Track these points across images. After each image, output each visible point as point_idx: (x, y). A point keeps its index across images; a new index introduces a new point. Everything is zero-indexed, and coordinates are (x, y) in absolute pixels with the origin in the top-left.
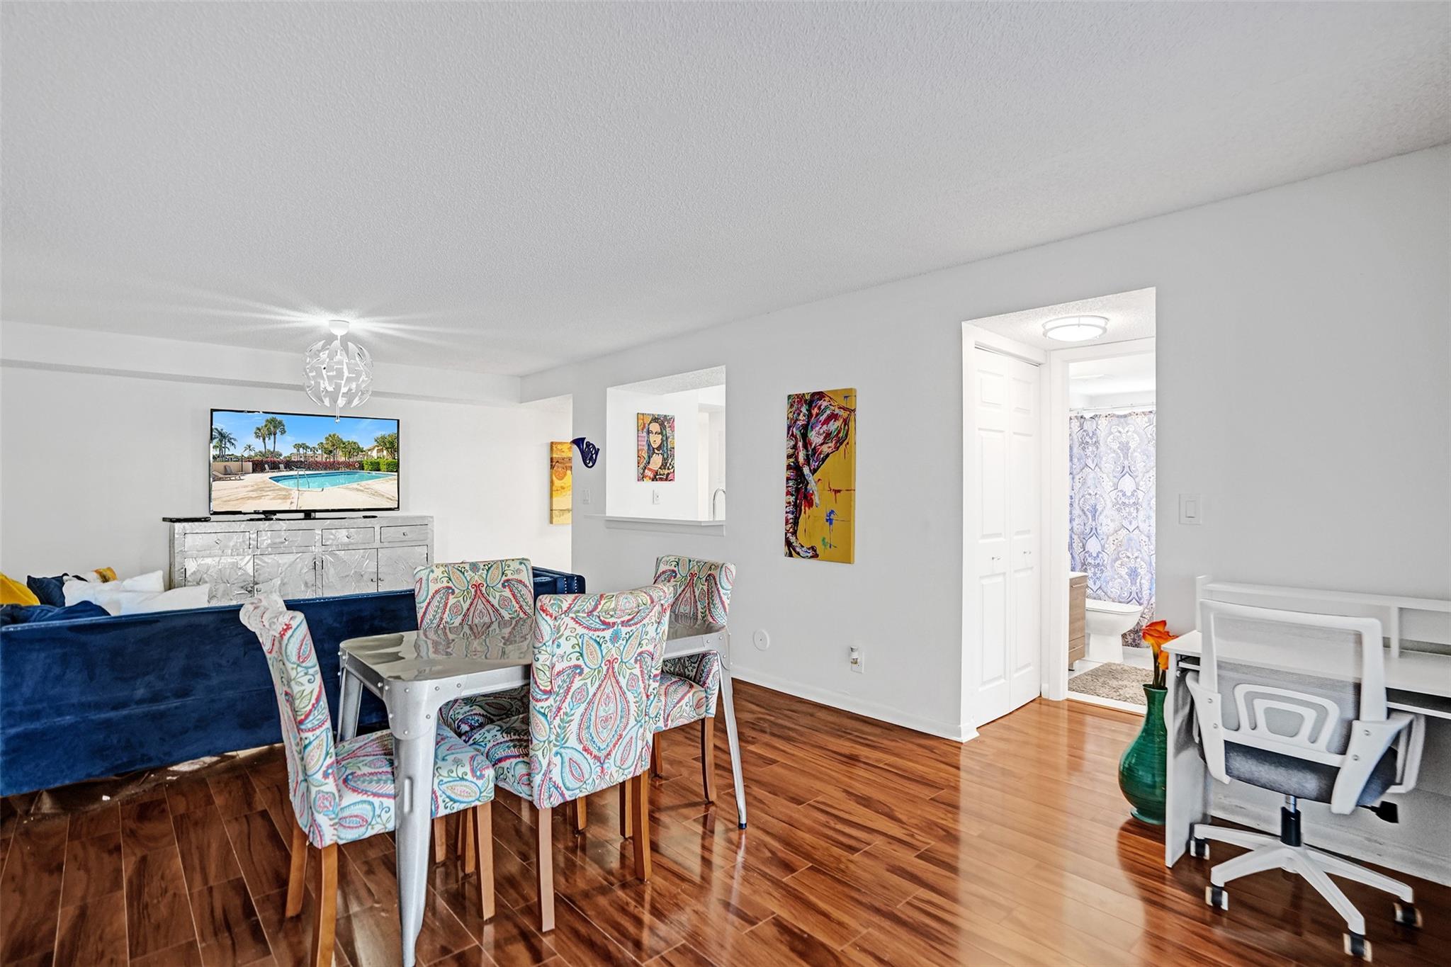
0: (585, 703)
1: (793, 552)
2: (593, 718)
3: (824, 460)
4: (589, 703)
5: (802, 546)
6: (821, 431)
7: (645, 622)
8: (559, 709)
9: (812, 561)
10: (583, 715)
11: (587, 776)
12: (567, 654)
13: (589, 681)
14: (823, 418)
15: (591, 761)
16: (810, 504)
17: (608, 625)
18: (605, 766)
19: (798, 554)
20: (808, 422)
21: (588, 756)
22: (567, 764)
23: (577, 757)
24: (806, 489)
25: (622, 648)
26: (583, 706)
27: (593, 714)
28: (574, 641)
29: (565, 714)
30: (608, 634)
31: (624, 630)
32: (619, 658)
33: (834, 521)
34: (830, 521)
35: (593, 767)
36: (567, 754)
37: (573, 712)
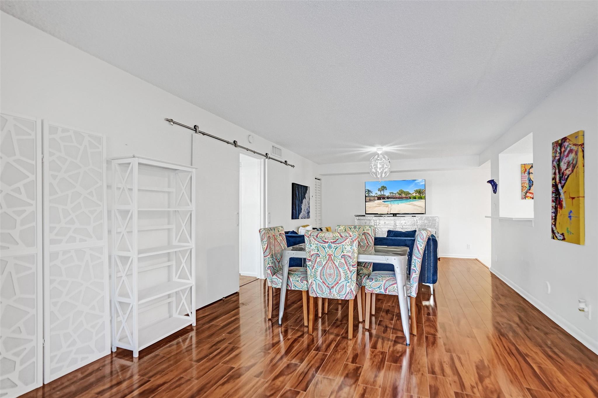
0: (322, 267)
1: (555, 237)
2: (325, 273)
3: (567, 179)
4: (323, 267)
5: (558, 233)
6: (566, 162)
7: (344, 243)
8: (314, 266)
9: (563, 242)
10: (321, 270)
11: (324, 291)
12: (314, 249)
13: (322, 260)
14: (566, 153)
15: (326, 287)
16: (561, 207)
17: (326, 242)
18: (332, 291)
19: (556, 237)
20: (560, 157)
21: (325, 285)
22: (317, 285)
23: (321, 284)
24: (560, 198)
25: (334, 251)
26: (321, 267)
27: (325, 271)
28: (315, 245)
29: (316, 268)
30: (326, 245)
31: (333, 245)
32: (333, 255)
33: (572, 218)
34: (570, 217)
35: (327, 289)
36: (318, 282)
37: (318, 268)
